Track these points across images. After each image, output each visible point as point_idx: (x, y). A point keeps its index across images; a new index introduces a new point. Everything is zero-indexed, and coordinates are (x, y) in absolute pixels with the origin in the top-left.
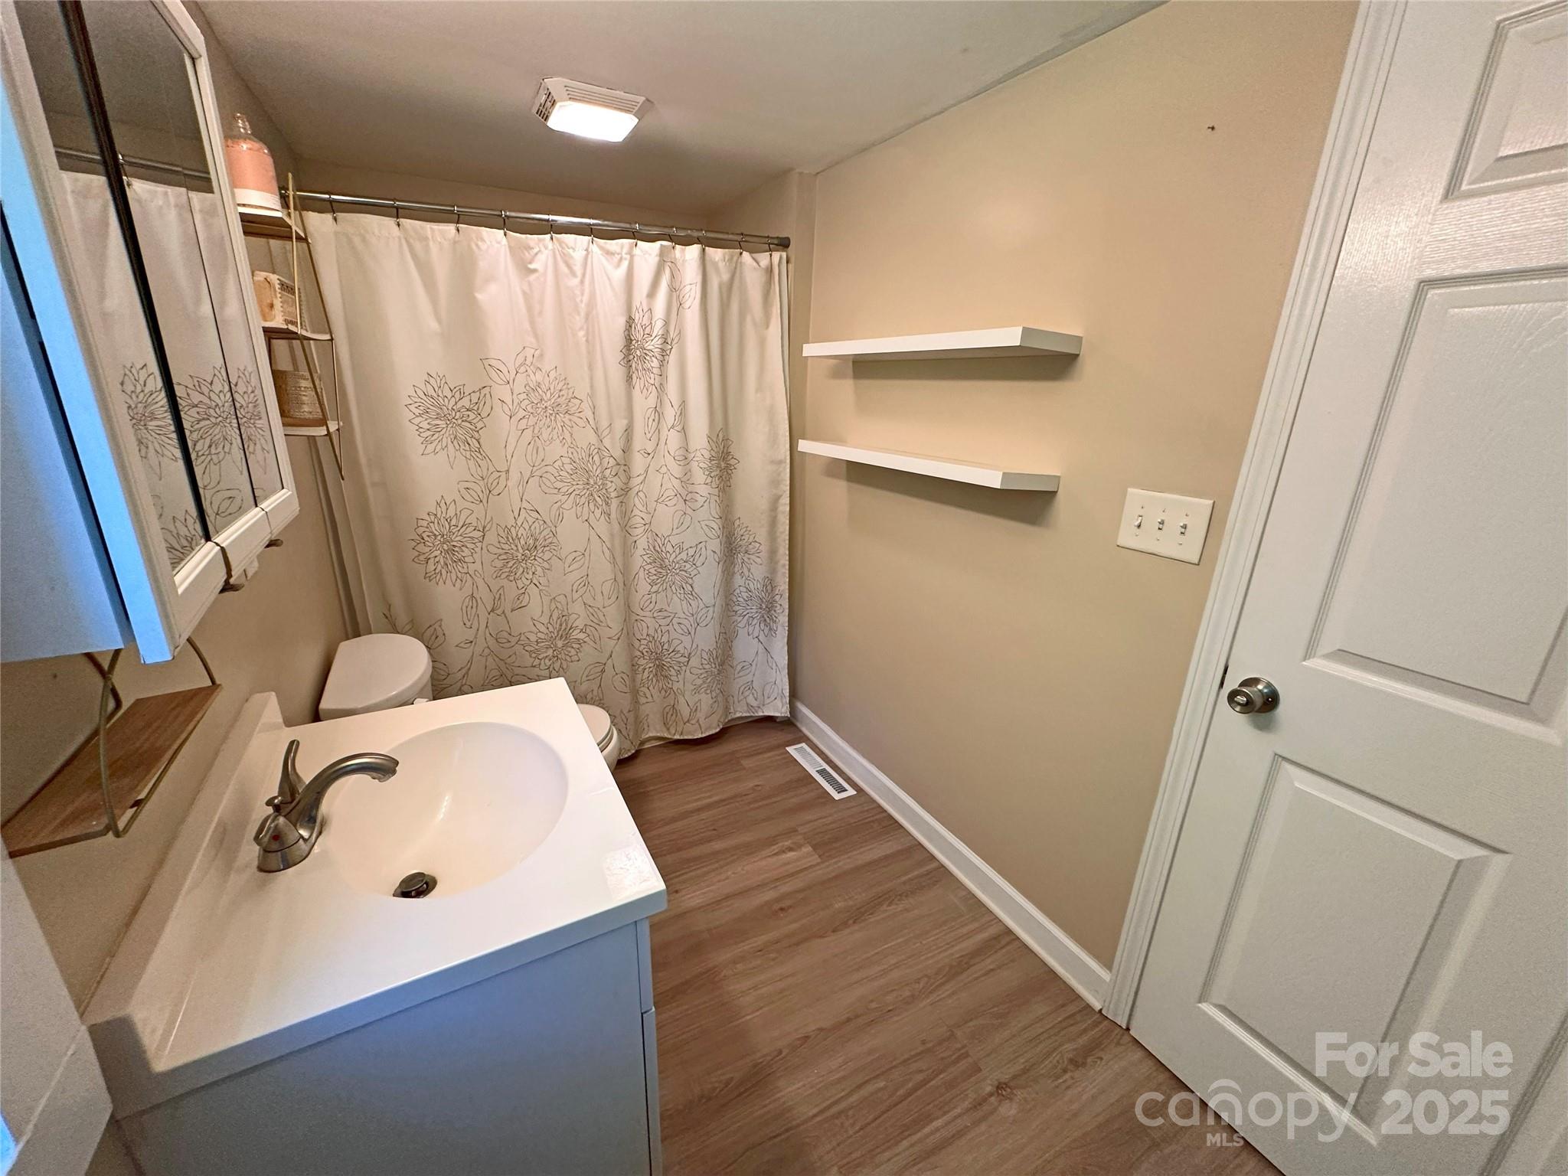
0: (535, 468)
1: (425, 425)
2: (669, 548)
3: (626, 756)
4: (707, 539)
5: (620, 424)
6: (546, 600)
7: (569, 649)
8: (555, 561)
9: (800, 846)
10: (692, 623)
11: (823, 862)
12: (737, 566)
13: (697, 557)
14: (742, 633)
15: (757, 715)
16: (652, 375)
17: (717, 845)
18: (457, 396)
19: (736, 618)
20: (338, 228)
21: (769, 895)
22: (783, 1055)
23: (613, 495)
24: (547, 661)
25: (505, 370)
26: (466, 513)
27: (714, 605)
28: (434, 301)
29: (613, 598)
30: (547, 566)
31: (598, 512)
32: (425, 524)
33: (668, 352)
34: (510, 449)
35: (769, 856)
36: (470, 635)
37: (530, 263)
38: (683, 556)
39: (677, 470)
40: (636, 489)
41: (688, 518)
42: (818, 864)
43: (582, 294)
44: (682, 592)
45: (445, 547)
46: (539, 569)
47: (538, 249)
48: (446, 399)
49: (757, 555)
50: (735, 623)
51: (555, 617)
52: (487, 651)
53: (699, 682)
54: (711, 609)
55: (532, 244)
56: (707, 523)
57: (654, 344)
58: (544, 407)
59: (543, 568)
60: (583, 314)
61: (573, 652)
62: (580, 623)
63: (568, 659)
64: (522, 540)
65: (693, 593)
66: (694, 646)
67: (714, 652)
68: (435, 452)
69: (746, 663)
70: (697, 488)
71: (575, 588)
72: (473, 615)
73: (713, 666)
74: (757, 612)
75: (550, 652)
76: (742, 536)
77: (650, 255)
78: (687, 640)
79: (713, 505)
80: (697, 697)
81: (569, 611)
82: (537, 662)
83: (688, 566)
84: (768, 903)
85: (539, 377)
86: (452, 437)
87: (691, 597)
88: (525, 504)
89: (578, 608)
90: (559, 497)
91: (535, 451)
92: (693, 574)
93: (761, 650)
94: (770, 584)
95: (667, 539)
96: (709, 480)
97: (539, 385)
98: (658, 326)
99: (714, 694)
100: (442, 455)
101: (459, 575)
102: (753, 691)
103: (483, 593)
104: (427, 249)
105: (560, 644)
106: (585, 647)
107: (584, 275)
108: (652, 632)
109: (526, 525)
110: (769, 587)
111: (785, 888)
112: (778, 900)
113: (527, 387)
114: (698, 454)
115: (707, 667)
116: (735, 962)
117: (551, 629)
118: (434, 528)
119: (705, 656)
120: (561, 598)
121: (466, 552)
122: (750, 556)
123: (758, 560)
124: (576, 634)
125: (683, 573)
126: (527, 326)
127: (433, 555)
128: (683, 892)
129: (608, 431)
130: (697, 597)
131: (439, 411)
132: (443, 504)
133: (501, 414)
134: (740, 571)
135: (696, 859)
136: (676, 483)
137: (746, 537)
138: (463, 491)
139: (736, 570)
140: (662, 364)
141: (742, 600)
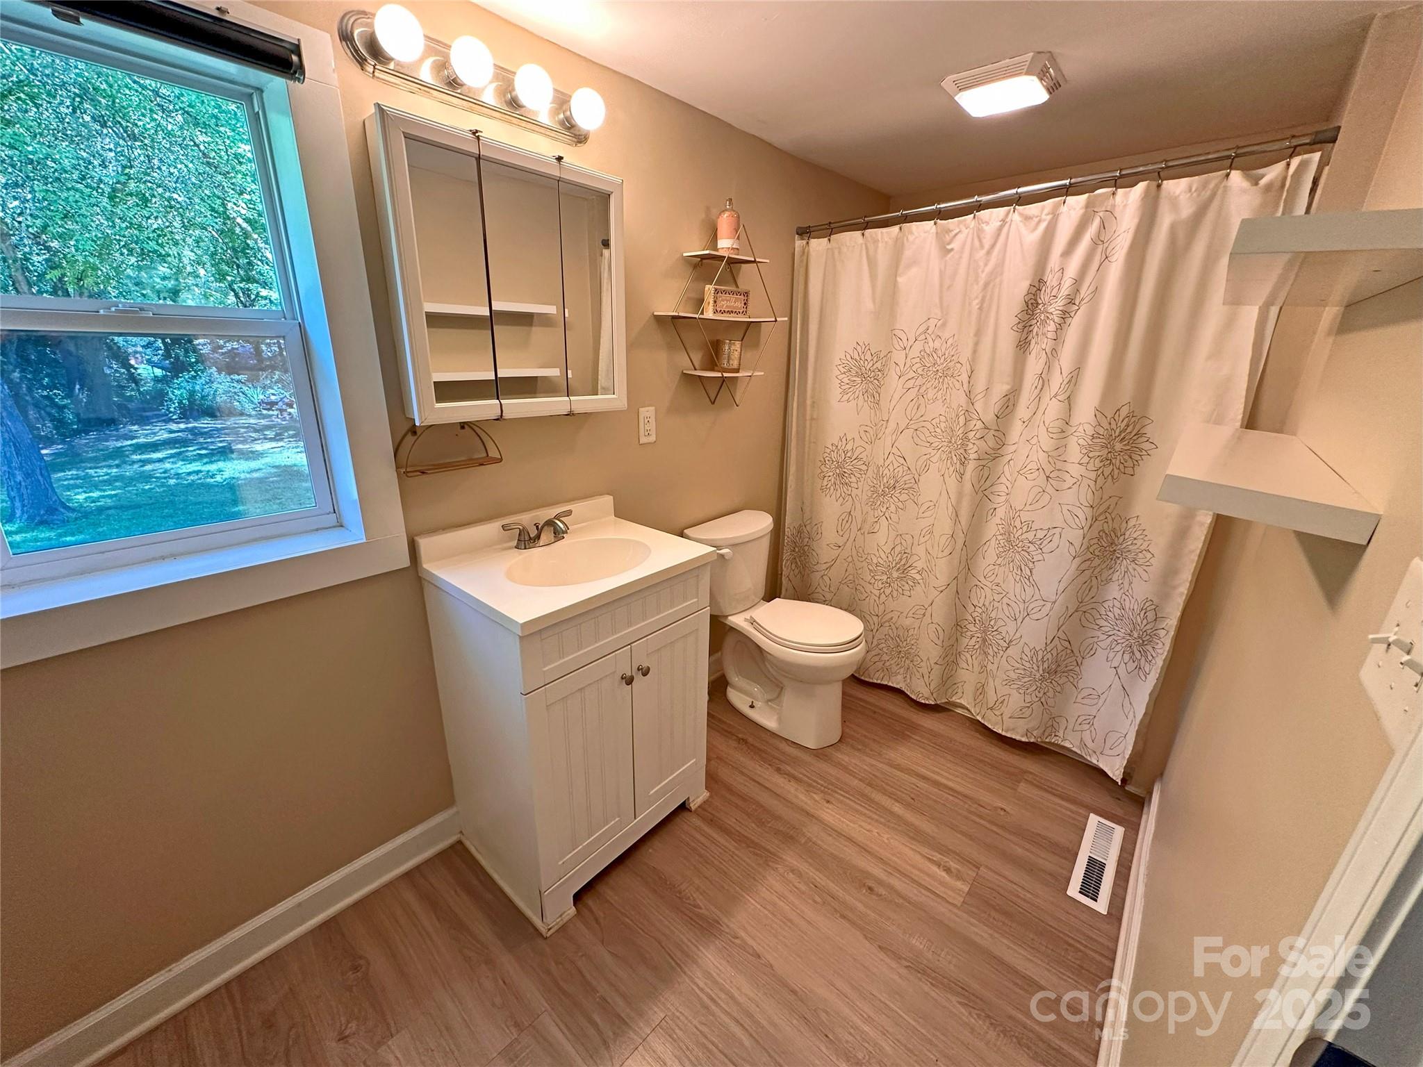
0: (912, 422)
1: (846, 380)
2: (1018, 524)
3: (923, 701)
4: (1064, 525)
5: (1001, 388)
6: (893, 534)
7: (904, 583)
8: (910, 504)
9: (959, 877)
10: (1022, 610)
11: (959, 909)
12: (1118, 573)
13: (1046, 542)
14: (1101, 655)
15: (1089, 758)
16: (1046, 340)
17: (897, 808)
18: (875, 360)
19: (1099, 633)
20: (829, 246)
21: (877, 871)
22: (733, 940)
23: (973, 456)
24: (880, 582)
25: (904, 339)
26: (860, 449)
27: (1055, 602)
28: (873, 287)
29: (947, 552)
30: (901, 506)
31: (952, 469)
32: (828, 451)
33: (1072, 314)
34: (893, 403)
35: (921, 854)
36: (841, 541)
37: (949, 244)
38: (1030, 536)
39: (1046, 442)
40: (1009, 457)
41: (1047, 497)
42: (955, 905)
43: (986, 265)
44: (1019, 572)
45: (838, 471)
46: (893, 506)
47: (958, 230)
48: (866, 362)
49: (1145, 568)
50: (1096, 640)
51: (898, 549)
52: (850, 558)
53: (1013, 676)
54: (1049, 605)
55: (951, 227)
56: (1070, 507)
57: (1055, 308)
58: (935, 370)
59: (897, 507)
60: (981, 283)
61: (907, 587)
62: (919, 565)
63: (900, 590)
64: (885, 479)
65: (1031, 578)
66: (1018, 635)
67: (1040, 653)
68: (848, 401)
69: (1095, 693)
70: (1069, 467)
71: (923, 533)
72: (846, 527)
73: (1036, 668)
74: (1124, 638)
75: (885, 577)
76: (1135, 539)
77: (1075, 209)
78: (1011, 627)
79: (1084, 488)
80: (1006, 690)
81: (913, 551)
82: (873, 581)
83: (1032, 548)
84: (868, 875)
85: (937, 344)
86: (864, 391)
87: (1028, 583)
88: (895, 450)
89: (920, 550)
90: (930, 450)
91: (916, 407)
92: (1036, 558)
93: (1117, 685)
94: (1154, 611)
95: (1017, 514)
96: (1086, 459)
97: (935, 350)
98: (1067, 283)
99: (1028, 699)
100: (853, 403)
101: (843, 494)
102: (1092, 729)
103: (857, 513)
104: (876, 248)
105: (895, 575)
106: (918, 588)
107: (993, 246)
108: (987, 604)
109: (891, 468)
110: (1151, 615)
111: (896, 883)
112: (880, 882)
113: (922, 353)
114: (1081, 429)
115: (1027, 665)
116: (793, 871)
117: (890, 559)
118: (834, 455)
119: (1027, 650)
120: (908, 537)
121: (854, 479)
122: (1136, 567)
123: (1145, 576)
124: (913, 573)
125: (1026, 554)
126: (937, 301)
127: (828, 475)
128: (830, 806)
129: (982, 395)
130: (1035, 585)
131: (859, 371)
132: (844, 440)
133: (893, 374)
134: (1121, 582)
135: (871, 800)
136: (1042, 456)
137: (1139, 542)
138: (862, 432)
139: (1115, 577)
140: (1060, 327)
141: (1112, 616)
